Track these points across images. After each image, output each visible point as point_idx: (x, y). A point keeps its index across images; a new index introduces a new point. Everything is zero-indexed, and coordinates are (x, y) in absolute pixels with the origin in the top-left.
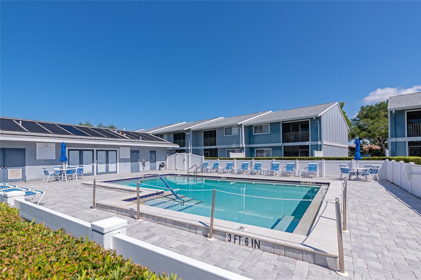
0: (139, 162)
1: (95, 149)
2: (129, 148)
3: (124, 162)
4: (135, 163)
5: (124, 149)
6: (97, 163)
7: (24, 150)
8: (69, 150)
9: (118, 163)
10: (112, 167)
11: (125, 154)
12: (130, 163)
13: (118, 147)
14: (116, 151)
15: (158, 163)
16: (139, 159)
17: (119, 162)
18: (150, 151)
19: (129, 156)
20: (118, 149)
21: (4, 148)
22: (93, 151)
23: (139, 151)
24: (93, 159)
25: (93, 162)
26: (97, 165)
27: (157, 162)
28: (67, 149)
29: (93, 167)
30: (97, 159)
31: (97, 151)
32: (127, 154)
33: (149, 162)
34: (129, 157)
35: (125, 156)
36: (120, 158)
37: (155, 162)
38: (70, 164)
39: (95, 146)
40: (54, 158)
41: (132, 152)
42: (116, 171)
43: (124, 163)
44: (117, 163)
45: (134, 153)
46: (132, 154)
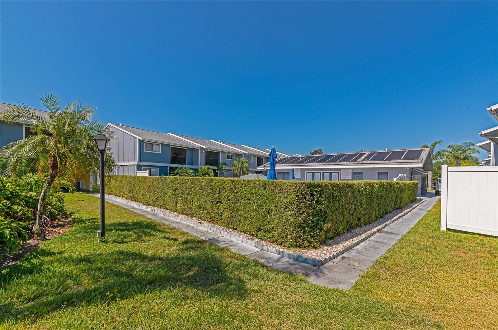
1: (322, 172)
2: (351, 170)
5: (345, 171)
7: (289, 173)
8: (307, 173)
11: (347, 176)
13: (340, 169)
14: (338, 173)
18: (378, 172)
19: (350, 177)
20: (339, 172)
22: (320, 173)
23: (362, 172)
24: (320, 179)
28: (306, 172)
30: (323, 179)
31: (323, 173)
32: (348, 176)
35: (347, 177)
36: (341, 178)
39: (322, 169)
40: (300, 178)
41: (354, 173)
45: (356, 175)
46: (354, 175)
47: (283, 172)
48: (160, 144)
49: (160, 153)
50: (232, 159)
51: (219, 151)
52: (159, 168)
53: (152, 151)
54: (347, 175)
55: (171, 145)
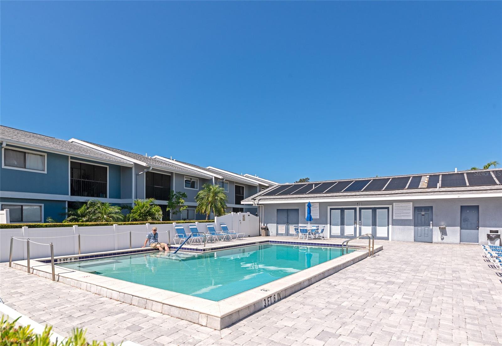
0: (433, 226)
1: (358, 207)
2: (411, 203)
3: (400, 225)
4: (423, 227)
5: (400, 205)
6: (360, 224)
7: (297, 210)
8: (331, 209)
9: (390, 226)
10: (381, 231)
11: (404, 213)
12: (412, 227)
13: (391, 202)
14: (388, 208)
15: (483, 232)
16: (432, 221)
17: (393, 225)
18: (461, 206)
19: (410, 216)
20: (390, 207)
21: (288, 209)
22: (355, 209)
23: (432, 207)
24: (355, 219)
25: (355, 223)
26: (360, 226)
27: (480, 228)
28: (329, 208)
29: (355, 229)
30: (360, 219)
31: (360, 209)
32: (407, 213)
33: (459, 228)
34: (411, 218)
35: (403, 216)
36: (394, 218)
37: (478, 229)
38: (332, 224)
39: (358, 203)
40: (318, 217)
41: (417, 209)
42: (387, 236)
43: (401, 227)
44: (388, 225)
45: (421, 211)
46: (417, 212)
47: (288, 210)
48: (46, 155)
49: (46, 172)
50: (194, 188)
51: (172, 173)
52: (43, 205)
53: (25, 168)
54: (405, 211)
55: (72, 158)
